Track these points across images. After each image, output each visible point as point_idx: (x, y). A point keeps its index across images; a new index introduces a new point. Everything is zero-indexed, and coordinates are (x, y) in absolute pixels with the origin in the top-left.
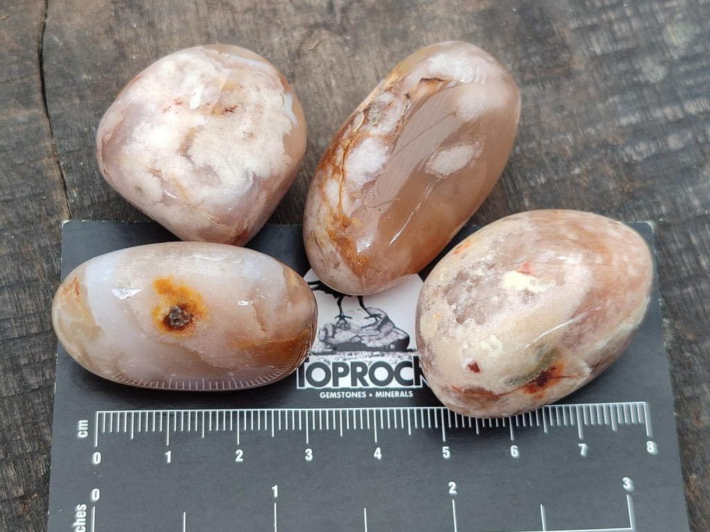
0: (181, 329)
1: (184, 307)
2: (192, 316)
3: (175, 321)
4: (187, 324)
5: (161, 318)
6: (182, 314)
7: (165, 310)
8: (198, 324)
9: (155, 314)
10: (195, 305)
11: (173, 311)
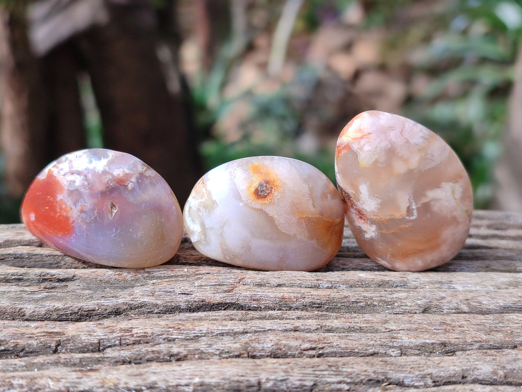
0: (265, 197)
1: (267, 182)
2: (272, 188)
3: (262, 191)
4: (268, 194)
5: (253, 189)
6: (266, 186)
7: (256, 185)
8: (276, 194)
9: (250, 187)
10: (274, 181)
11: (261, 185)
